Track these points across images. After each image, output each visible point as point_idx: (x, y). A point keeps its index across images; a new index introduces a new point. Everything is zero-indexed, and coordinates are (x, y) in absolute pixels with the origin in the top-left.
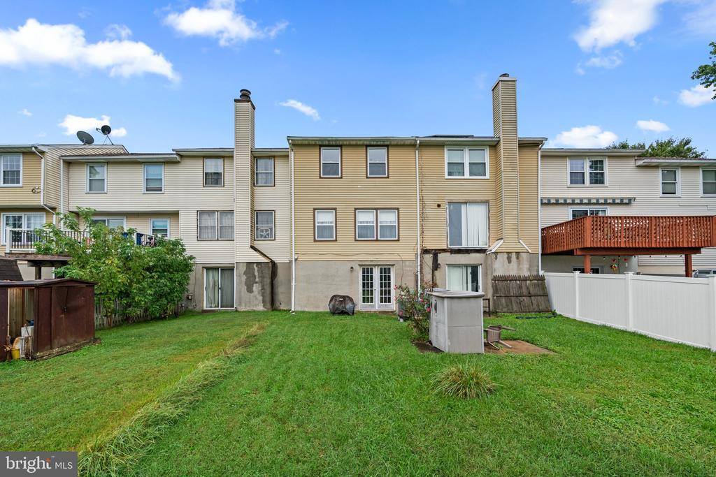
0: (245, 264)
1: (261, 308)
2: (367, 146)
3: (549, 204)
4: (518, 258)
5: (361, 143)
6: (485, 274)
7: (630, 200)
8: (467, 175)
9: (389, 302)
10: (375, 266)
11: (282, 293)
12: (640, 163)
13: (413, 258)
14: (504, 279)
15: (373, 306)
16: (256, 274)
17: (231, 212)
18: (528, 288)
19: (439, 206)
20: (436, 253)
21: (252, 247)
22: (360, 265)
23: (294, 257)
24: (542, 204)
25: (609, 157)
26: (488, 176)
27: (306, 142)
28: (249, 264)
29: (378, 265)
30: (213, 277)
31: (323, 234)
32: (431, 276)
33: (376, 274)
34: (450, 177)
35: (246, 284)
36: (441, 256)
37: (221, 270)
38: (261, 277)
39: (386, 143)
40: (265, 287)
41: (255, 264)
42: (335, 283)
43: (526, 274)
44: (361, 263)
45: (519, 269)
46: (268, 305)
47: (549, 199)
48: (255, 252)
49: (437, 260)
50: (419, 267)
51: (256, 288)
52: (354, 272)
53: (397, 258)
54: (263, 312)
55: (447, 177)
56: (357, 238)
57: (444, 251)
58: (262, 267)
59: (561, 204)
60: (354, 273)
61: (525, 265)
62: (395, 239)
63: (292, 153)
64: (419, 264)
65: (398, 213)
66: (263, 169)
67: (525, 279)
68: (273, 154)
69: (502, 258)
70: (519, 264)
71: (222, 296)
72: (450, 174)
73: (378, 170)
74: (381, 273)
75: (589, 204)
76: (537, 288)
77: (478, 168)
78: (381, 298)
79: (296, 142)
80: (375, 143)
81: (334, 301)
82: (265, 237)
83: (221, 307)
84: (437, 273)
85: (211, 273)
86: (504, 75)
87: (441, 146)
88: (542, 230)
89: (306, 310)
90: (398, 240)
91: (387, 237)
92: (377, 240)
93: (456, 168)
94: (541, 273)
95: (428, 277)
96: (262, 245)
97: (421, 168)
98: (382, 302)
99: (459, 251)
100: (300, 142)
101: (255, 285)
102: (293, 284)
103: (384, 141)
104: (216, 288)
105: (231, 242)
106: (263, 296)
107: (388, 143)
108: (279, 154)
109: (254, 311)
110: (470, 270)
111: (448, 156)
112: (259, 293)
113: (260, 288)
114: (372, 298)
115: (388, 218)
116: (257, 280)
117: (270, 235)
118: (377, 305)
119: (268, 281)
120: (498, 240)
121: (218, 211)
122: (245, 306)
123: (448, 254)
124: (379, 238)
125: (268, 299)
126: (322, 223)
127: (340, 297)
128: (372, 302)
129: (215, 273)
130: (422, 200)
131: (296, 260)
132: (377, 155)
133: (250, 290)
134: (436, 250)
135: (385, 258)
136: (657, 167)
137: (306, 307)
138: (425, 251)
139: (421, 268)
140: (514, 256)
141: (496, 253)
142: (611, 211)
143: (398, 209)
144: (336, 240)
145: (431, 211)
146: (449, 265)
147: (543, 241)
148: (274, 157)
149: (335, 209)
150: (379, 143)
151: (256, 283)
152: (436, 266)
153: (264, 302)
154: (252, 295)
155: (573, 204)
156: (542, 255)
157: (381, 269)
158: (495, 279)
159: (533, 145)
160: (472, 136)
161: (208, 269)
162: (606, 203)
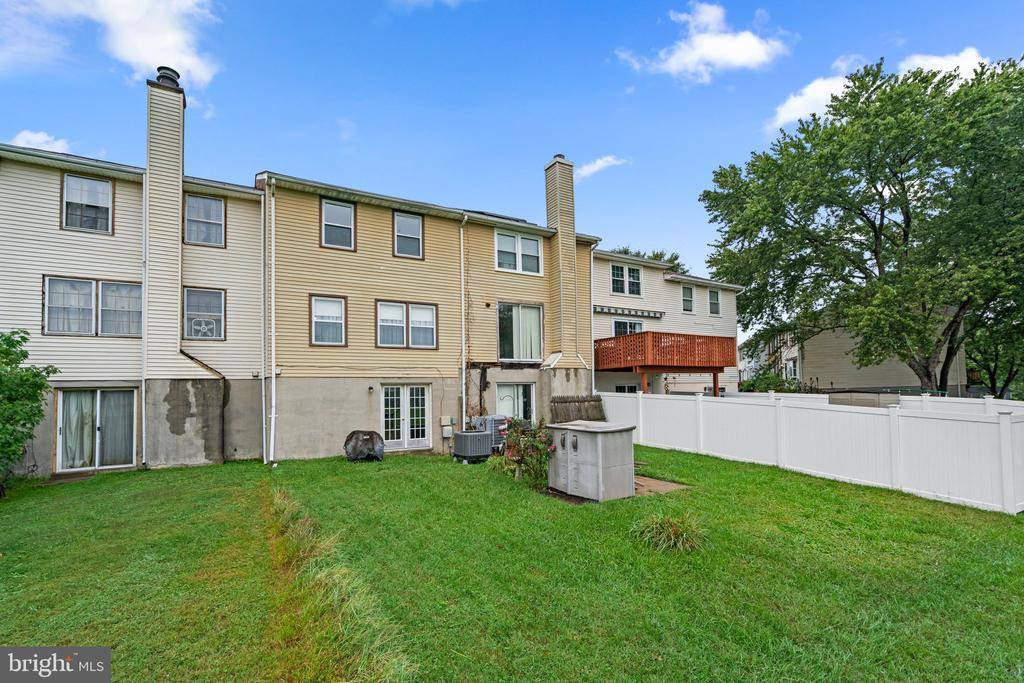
0: (168, 383)
1: (201, 460)
2: (394, 210)
3: (602, 313)
4: (576, 375)
5: (387, 204)
6: (540, 395)
7: (661, 313)
8: (519, 270)
9: (423, 436)
10: (403, 385)
11: (239, 431)
12: (668, 277)
13: (457, 375)
14: (564, 400)
15: (401, 444)
16: (192, 399)
17: (137, 285)
18: (587, 411)
19: (488, 305)
20: (484, 367)
21: (182, 352)
22: (382, 384)
23: (274, 371)
24: (595, 312)
25: (644, 266)
26: (541, 274)
27: (300, 187)
28: (176, 382)
29: (408, 384)
30: (80, 409)
31: (323, 336)
32: (478, 398)
33: (405, 397)
34: (500, 269)
35: (168, 418)
36: (491, 372)
37: (102, 392)
38: (203, 405)
39: (422, 211)
40: (210, 423)
41: (190, 383)
42: (343, 411)
43: (584, 394)
44: (383, 381)
45: (578, 388)
46: (217, 455)
47: (602, 308)
48: (189, 361)
49: (485, 378)
50: (464, 386)
51: (191, 425)
52: (374, 395)
53: (435, 374)
54: (207, 467)
55: (497, 269)
56: (379, 344)
57: (494, 364)
58: (203, 386)
59: (606, 313)
60: (374, 397)
61: (583, 384)
62: (431, 347)
63: (273, 199)
64: (464, 382)
65: (437, 310)
66: (202, 215)
67: (583, 400)
68: (225, 193)
69: (561, 374)
70: (577, 383)
71: (102, 443)
72: (500, 265)
73: (409, 247)
74: (412, 395)
75: (629, 315)
76: (595, 412)
77: (532, 262)
78: (412, 431)
79: (283, 184)
80: (407, 208)
81: (354, 440)
82: (205, 334)
83: (102, 464)
84: (485, 394)
85: (73, 399)
86: (559, 156)
87: (490, 227)
88: (595, 341)
89: (296, 457)
90: (437, 349)
91: (419, 344)
92: (408, 348)
93: (508, 258)
94: (595, 392)
95: (475, 401)
96: (201, 348)
97: (467, 253)
98: (412, 437)
99: (512, 366)
100: (288, 185)
101: (188, 420)
102: (273, 416)
103: (421, 207)
104: (87, 429)
105: (135, 342)
106: (206, 438)
107: (425, 211)
108: (238, 195)
109: (187, 466)
110: (521, 390)
111: (498, 242)
112: (197, 432)
113: (200, 425)
114: (398, 432)
115: (422, 317)
116: (194, 410)
117: (215, 330)
118: (406, 442)
119: (215, 411)
120: (553, 353)
121: (97, 280)
122: (167, 460)
123: (499, 369)
124: (410, 345)
125: (215, 444)
126: (322, 317)
127: (365, 433)
128: (398, 437)
129: (86, 400)
130: (467, 295)
131: (277, 375)
132: (409, 225)
133: (177, 428)
134: (484, 363)
135: (418, 374)
136: (679, 283)
137: (294, 452)
138: (472, 365)
139: (467, 389)
140: (572, 373)
141: (554, 369)
142: (647, 326)
143: (436, 305)
144: (346, 346)
145: (478, 312)
146: (501, 385)
147: (596, 355)
148: (225, 198)
149: (345, 298)
150: (413, 209)
151: (192, 415)
152: (484, 385)
153: (207, 448)
154: (182, 437)
155: (616, 314)
156: (595, 370)
157: (412, 390)
158: (555, 400)
159: (584, 243)
160: (525, 221)
161: (67, 391)
162: (642, 316)
